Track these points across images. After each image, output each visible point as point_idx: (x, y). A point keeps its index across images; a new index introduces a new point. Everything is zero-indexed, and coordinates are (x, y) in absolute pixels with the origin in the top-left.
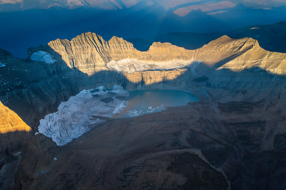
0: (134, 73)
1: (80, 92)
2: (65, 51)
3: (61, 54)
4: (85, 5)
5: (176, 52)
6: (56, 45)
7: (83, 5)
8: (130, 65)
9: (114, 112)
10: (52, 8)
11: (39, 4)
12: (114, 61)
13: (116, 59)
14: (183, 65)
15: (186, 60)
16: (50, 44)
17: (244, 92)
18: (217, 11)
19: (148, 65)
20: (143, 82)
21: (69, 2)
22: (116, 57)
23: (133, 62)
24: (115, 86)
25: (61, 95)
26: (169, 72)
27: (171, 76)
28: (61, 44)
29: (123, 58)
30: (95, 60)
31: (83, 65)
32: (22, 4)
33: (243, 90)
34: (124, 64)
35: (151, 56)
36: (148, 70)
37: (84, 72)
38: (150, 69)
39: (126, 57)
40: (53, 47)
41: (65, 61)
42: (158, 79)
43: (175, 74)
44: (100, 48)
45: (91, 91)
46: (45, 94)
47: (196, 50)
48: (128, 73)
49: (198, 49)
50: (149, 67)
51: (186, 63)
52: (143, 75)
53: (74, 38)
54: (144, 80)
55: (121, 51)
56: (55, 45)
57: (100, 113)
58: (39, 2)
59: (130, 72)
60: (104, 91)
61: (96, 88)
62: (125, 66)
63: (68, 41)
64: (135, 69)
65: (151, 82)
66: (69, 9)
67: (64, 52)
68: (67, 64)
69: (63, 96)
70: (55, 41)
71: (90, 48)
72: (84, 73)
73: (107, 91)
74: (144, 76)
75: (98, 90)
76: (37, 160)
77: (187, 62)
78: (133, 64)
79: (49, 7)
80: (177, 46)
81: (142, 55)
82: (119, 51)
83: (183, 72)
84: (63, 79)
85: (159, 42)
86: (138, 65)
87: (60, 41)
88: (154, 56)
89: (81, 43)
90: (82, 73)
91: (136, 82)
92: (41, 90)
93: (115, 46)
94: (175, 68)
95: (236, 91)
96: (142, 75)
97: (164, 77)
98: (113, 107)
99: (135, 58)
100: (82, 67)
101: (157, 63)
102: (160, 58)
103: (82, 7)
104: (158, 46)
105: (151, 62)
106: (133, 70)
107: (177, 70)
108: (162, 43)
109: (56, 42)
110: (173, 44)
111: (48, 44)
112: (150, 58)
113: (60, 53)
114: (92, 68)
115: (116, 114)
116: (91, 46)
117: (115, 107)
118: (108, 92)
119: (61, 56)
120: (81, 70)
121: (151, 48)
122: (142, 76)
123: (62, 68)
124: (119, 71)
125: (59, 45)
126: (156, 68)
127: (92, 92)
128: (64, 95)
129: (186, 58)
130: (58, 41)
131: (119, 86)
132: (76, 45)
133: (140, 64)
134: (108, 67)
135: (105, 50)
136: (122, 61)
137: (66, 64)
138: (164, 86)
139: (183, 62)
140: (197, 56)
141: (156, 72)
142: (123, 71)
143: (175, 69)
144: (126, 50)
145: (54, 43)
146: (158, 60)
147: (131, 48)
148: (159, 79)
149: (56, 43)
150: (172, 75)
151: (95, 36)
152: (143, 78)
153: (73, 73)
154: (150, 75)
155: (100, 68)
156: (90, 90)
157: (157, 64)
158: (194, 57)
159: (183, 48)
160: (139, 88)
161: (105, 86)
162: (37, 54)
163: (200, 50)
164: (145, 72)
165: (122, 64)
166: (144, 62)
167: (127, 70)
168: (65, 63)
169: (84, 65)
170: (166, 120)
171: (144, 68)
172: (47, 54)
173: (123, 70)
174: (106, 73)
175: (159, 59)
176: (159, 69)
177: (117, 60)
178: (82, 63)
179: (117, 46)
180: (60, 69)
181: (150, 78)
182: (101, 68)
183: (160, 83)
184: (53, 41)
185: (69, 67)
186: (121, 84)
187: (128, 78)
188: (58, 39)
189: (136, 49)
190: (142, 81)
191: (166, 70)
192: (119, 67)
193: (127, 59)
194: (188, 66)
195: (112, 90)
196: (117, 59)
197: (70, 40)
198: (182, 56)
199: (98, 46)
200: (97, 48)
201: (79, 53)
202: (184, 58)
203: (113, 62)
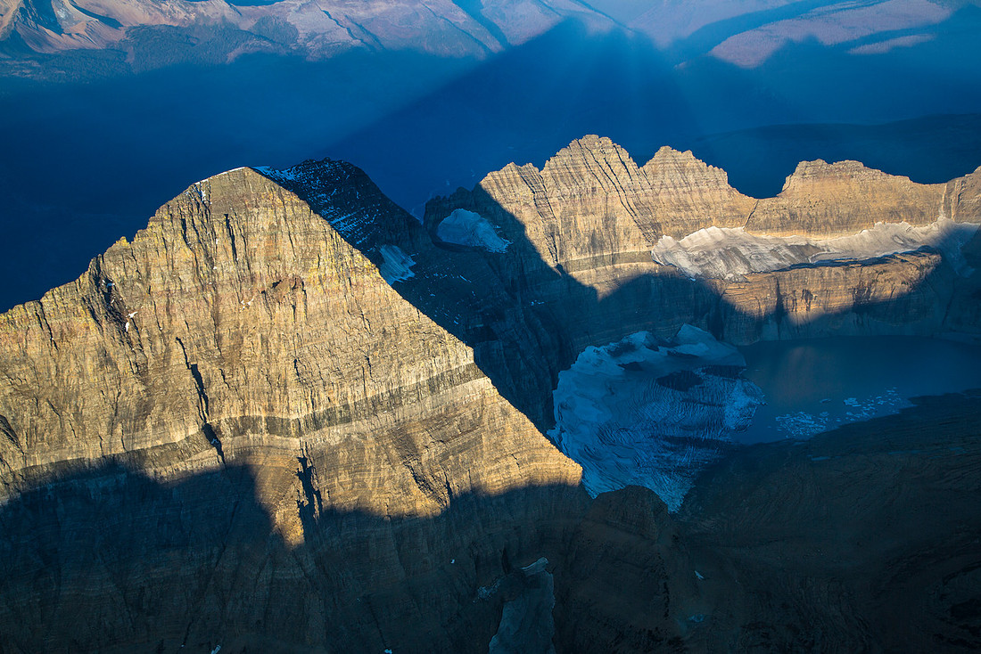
0: (750, 279)
2: (534, 207)
3: (520, 219)
4: (362, 40)
5: (884, 195)
6: (505, 187)
7: (357, 42)
8: (726, 250)
9: (730, 422)
10: (244, 58)
11: (193, 45)
12: (670, 238)
13: (676, 228)
14: (913, 241)
15: (921, 223)
16: (489, 182)
18: (887, 39)
19: (787, 247)
20: (780, 312)
21: (302, 35)
22: (674, 221)
23: (733, 237)
24: (686, 330)
26: (878, 267)
27: (890, 285)
28: (520, 183)
29: (697, 225)
30: (615, 235)
31: (583, 257)
32: (130, 50)
34: (703, 247)
35: (793, 216)
36: (793, 267)
37: (586, 282)
38: (799, 261)
39: (707, 223)
40: (497, 195)
41: (536, 243)
42: (839, 298)
43: (902, 275)
45: (609, 351)
47: (950, 182)
48: (727, 278)
49: (958, 181)
50: (792, 255)
51: (924, 236)
52: (782, 286)
53: (552, 160)
54: (784, 303)
55: (690, 202)
56: (502, 185)
57: (685, 428)
58: (188, 37)
59: (731, 275)
60: (653, 347)
61: (625, 341)
62: (710, 253)
63: (536, 170)
64: (747, 263)
65: (808, 309)
66: (309, 59)
67: (529, 211)
68: (542, 252)
70: (502, 173)
71: (600, 195)
72: (584, 286)
73: (663, 350)
74: (786, 289)
75: (630, 348)
76: (667, 578)
77: (924, 228)
78: (734, 246)
79: (232, 56)
80: (884, 174)
81: (764, 212)
82: (683, 202)
83: (928, 266)
85: (820, 162)
86: (753, 250)
87: (516, 172)
88: (804, 213)
89: (576, 178)
90: (580, 284)
91: (760, 311)
93: (668, 182)
94: (890, 253)
96: (778, 285)
97: (860, 289)
98: (714, 405)
99: (737, 226)
100: (580, 266)
101: (818, 239)
102: (831, 221)
103: (356, 49)
104: (816, 175)
105: (796, 237)
106: (741, 270)
107: (902, 261)
108: (830, 162)
109: (504, 177)
110: (870, 164)
111: (481, 186)
112: (790, 221)
113: (517, 215)
114: (607, 267)
115: (740, 428)
116: (605, 185)
117: (720, 406)
118: (669, 352)
119: (522, 227)
120: (575, 274)
121: (793, 183)
122: (778, 290)
123: (525, 267)
124: (693, 274)
125: (514, 184)
126: (819, 258)
127: (615, 354)
129: (918, 216)
130: (510, 170)
132: (560, 183)
133: (759, 245)
134: (658, 261)
136: (696, 237)
137: (539, 255)
138: (861, 322)
139: (910, 229)
140: (960, 205)
141: (830, 271)
142: (706, 274)
143: (893, 256)
144: (704, 194)
145: (498, 178)
146: (823, 227)
147: (721, 187)
148: (841, 298)
149: (505, 181)
150: (891, 279)
151: (611, 150)
152: (780, 298)
154: (804, 283)
155: (631, 266)
157: (820, 244)
158: (948, 209)
159: (907, 180)
160: (771, 332)
161: (652, 331)
162: (456, 222)
163: (969, 183)
164: (787, 275)
165: (697, 248)
166: (769, 237)
167: (721, 266)
168: (534, 248)
169: (585, 257)
170: (937, 445)
171: (776, 261)
172: (481, 221)
173: (707, 271)
174: (653, 281)
175: (827, 223)
176: (832, 261)
177: (679, 236)
178: (579, 249)
179: (676, 181)
181: (807, 295)
182: (634, 264)
183: (843, 313)
184: (495, 173)
185: (546, 263)
186: (704, 321)
187: (731, 300)
188: (511, 164)
189: (736, 193)
190: (777, 306)
191: (864, 264)
192: (690, 258)
193: (710, 229)
194: (930, 245)
195: (678, 345)
196: (681, 228)
197: (540, 168)
198: (906, 207)
199: (623, 186)
200: (622, 193)
201: (570, 212)
202: (912, 217)
203: (667, 241)
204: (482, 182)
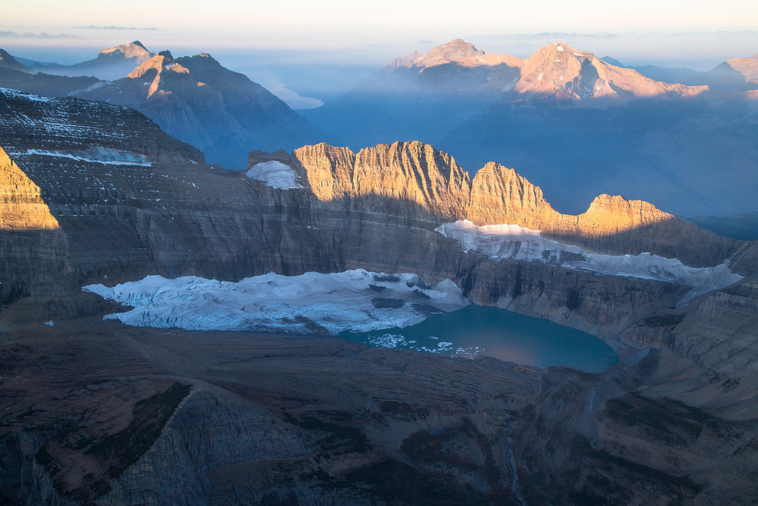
0: (503, 262)
1: (348, 271)
2: (329, 171)
6: (312, 155)
8: (511, 241)
12: (470, 222)
13: (478, 217)
16: (300, 152)
17: (730, 384)
19: (562, 251)
20: (517, 291)
24: (446, 283)
25: (274, 257)
27: (589, 292)
28: (323, 155)
33: (733, 376)
34: (495, 235)
38: (557, 262)
39: (512, 221)
41: (325, 193)
42: (557, 293)
44: (434, 184)
45: (376, 277)
46: (205, 235)
52: (522, 272)
53: (367, 149)
55: (501, 203)
59: (495, 257)
60: (410, 284)
61: (396, 275)
63: (351, 152)
64: (516, 253)
67: (325, 173)
69: (279, 260)
70: (314, 147)
71: (401, 178)
72: (372, 232)
73: (414, 288)
75: (397, 280)
77: (696, 269)
82: (494, 200)
84: (305, 230)
87: (323, 149)
89: (382, 163)
90: (370, 229)
92: (200, 226)
93: (485, 185)
95: (715, 373)
96: (520, 271)
97: (573, 290)
99: (537, 229)
100: (371, 217)
109: (315, 150)
111: (294, 152)
114: (399, 226)
116: (409, 173)
118: (416, 290)
120: (367, 222)
122: (519, 275)
124: (468, 249)
125: (318, 155)
128: (282, 261)
130: (320, 147)
131: (455, 285)
132: (365, 163)
135: (454, 191)
136: (496, 227)
138: (567, 315)
139: (678, 266)
140: (739, 261)
142: (479, 252)
144: (517, 202)
145: (309, 149)
148: (559, 293)
149: (314, 152)
152: (520, 281)
153: (335, 223)
154: (541, 275)
156: (376, 274)
161: (421, 275)
162: (261, 166)
167: (494, 250)
169: (378, 214)
172: (288, 171)
173: (481, 250)
178: (373, 208)
179: (493, 187)
180: (307, 206)
181: (541, 286)
182: (423, 230)
183: (559, 304)
184: (309, 146)
186: (460, 281)
188: (322, 144)
189: (547, 206)
190: (515, 286)
192: (476, 239)
196: (482, 218)
197: (356, 152)
199: (431, 177)
200: (424, 182)
202: (686, 257)
204: (297, 151)
